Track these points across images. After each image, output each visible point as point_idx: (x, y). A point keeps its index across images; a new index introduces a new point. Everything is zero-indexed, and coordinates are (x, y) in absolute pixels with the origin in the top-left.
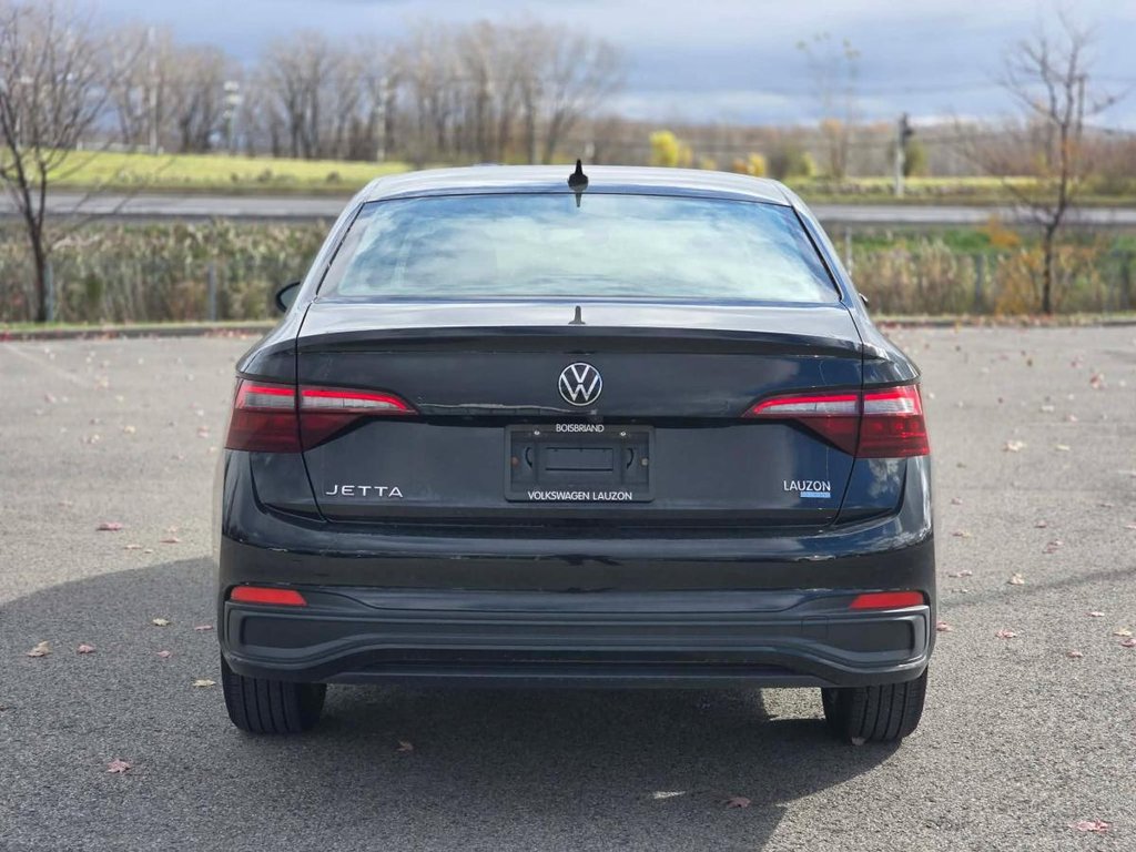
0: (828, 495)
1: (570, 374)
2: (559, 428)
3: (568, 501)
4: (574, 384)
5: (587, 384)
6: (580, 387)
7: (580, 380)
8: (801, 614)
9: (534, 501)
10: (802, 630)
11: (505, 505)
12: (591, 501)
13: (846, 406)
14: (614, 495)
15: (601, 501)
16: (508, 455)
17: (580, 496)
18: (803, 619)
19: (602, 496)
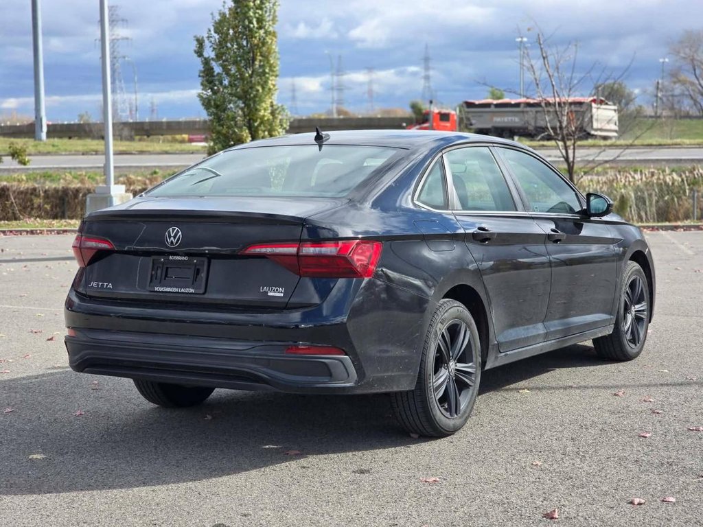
0: (282, 295)
1: (169, 233)
2: (171, 258)
3: (169, 292)
4: (170, 237)
5: (175, 237)
6: (172, 238)
7: (172, 235)
8: (253, 353)
9: (157, 292)
10: (255, 361)
11: (148, 293)
12: (178, 293)
13: (293, 250)
14: (188, 290)
15: (182, 293)
16: (150, 270)
17: (175, 290)
18: (255, 355)
19: (183, 290)
